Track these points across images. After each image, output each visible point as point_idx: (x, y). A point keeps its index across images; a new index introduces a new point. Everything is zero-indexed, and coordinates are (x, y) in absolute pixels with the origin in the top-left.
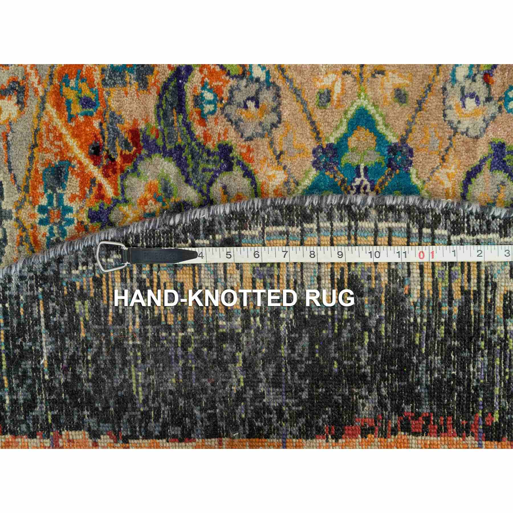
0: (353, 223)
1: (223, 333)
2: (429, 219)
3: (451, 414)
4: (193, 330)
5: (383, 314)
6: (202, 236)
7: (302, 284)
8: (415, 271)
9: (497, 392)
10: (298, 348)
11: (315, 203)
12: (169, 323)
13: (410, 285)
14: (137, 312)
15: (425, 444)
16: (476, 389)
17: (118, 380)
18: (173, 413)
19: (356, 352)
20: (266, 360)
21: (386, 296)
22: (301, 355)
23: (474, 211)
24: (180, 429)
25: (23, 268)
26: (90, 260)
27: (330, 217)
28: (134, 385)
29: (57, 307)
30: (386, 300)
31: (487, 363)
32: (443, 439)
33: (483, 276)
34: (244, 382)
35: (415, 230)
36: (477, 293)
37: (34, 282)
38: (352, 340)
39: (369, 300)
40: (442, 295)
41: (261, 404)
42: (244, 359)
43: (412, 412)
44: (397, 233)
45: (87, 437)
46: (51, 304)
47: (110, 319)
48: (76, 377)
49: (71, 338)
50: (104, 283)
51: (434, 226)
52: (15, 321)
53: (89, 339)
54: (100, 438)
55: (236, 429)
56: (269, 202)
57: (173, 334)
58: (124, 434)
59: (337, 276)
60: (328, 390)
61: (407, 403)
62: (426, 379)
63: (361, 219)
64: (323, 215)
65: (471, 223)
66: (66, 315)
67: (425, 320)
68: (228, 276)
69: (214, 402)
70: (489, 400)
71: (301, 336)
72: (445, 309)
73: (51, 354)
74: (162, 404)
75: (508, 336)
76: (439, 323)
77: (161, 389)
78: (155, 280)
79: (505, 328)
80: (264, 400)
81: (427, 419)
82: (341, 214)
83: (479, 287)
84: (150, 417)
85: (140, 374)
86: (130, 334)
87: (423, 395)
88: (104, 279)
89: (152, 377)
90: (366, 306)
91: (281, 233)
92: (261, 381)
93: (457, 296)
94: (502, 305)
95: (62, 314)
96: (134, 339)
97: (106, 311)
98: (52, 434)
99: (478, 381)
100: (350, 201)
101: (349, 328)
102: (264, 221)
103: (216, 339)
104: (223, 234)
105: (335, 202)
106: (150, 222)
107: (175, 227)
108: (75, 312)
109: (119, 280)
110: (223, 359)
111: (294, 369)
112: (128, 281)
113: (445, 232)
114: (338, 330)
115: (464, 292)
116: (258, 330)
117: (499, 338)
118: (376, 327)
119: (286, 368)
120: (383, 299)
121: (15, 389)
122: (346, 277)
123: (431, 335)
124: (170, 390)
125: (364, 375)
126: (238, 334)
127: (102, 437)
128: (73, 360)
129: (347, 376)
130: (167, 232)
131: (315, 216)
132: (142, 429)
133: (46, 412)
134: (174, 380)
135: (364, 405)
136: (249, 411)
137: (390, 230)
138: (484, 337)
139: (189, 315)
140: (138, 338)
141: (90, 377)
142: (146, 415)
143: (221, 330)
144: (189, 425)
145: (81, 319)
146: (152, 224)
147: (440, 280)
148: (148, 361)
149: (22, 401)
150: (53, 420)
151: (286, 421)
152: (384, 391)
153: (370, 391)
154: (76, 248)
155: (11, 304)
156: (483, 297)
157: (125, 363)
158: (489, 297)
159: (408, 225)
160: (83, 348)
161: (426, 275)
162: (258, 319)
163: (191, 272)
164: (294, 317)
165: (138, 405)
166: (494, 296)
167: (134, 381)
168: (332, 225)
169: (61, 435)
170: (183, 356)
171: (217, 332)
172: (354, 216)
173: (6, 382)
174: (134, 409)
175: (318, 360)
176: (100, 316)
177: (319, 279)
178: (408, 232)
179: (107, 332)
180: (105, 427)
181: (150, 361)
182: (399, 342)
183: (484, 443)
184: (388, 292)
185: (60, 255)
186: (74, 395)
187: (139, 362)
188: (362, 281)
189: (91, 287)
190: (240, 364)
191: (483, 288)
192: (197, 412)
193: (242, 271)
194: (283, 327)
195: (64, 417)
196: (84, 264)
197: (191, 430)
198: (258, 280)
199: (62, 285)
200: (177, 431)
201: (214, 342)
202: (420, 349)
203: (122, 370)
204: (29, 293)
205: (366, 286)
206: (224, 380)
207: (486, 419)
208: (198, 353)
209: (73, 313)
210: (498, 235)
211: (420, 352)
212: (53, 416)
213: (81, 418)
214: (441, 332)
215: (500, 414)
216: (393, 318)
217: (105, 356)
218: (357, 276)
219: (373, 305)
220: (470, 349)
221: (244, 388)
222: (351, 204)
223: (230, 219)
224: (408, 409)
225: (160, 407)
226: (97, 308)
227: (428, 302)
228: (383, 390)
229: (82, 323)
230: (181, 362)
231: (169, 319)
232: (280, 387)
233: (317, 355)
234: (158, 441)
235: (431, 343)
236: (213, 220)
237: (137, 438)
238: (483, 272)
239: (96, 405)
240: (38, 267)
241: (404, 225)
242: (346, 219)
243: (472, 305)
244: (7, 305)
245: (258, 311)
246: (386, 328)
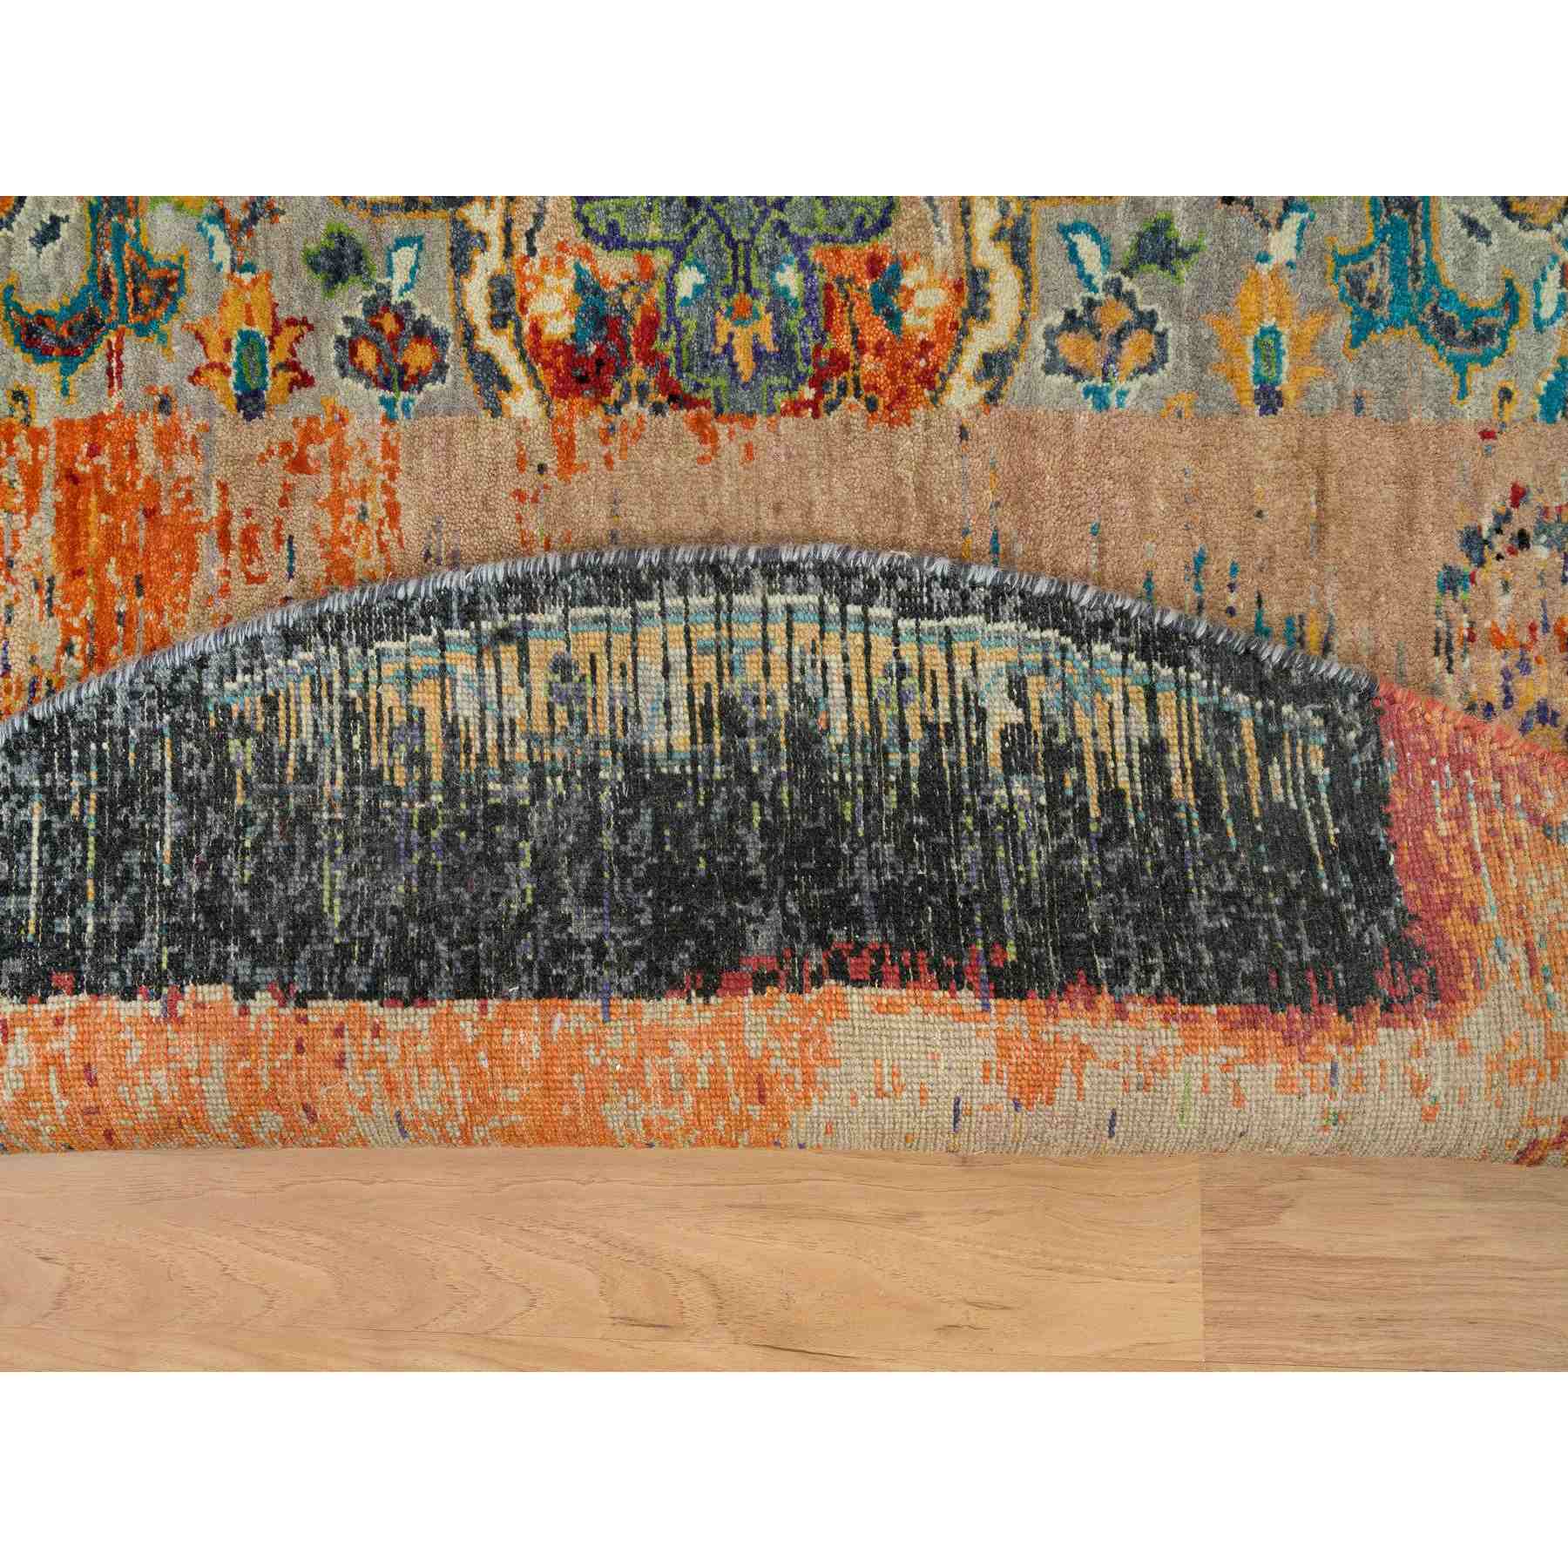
0: (723, 598)
1: (496, 806)
2: (858, 588)
3: (923, 946)
4: (440, 798)
5: (784, 768)
6: (456, 622)
7: (638, 716)
8: (835, 686)
9: (1006, 905)
10: (633, 835)
11: (655, 562)
12: (397, 783)
13: (828, 711)
14: (338, 760)
15: (880, 1004)
16: (965, 901)
17: (297, 884)
18: (395, 951)
19: (738, 839)
20: (575, 855)
21: (787, 733)
22: (637, 848)
23: (939, 573)
24: (406, 980)
25: (137, 675)
26: (257, 663)
27: (683, 589)
28: (326, 894)
29: (196, 751)
30: (787, 741)
31: (980, 854)
32: (911, 992)
33: (960, 697)
34: (534, 895)
35: (833, 609)
36: (952, 727)
37: (155, 703)
38: (731, 817)
39: (757, 744)
40: (889, 731)
41: (565, 936)
42: (535, 853)
43: (849, 942)
44: (800, 615)
45: (230, 996)
46: (187, 746)
47: (290, 771)
48: (220, 881)
49: (219, 809)
50: (282, 706)
51: (866, 601)
52: (118, 775)
53: (250, 808)
54: (253, 998)
55: (515, 979)
56: (574, 562)
57: (404, 804)
58: (298, 988)
59: (700, 700)
60: (688, 908)
61: (837, 926)
62: (869, 882)
63: (739, 592)
64: (670, 584)
65: (933, 595)
66: (211, 765)
67: (860, 778)
68: (505, 698)
69: (475, 930)
70: (994, 918)
71: (637, 814)
72: (895, 758)
73: (178, 837)
74: (377, 933)
75: (1016, 807)
76: (889, 785)
77: (377, 903)
78: (373, 702)
79: (1009, 794)
80: (570, 930)
81: (879, 955)
82: (702, 581)
83: (954, 717)
84: (351, 956)
85: (338, 873)
86: (325, 801)
87: (866, 911)
88: (281, 699)
89: (360, 881)
90: (753, 754)
91: (597, 620)
92: (565, 895)
93: (916, 733)
94: (998, 750)
95: (204, 764)
96: (331, 810)
97: (284, 758)
98: (165, 990)
99: (968, 885)
100: (717, 556)
101: (724, 796)
102: (566, 596)
103: (483, 816)
104: (494, 620)
105: (689, 559)
106: (363, 591)
107: (405, 603)
108: (227, 759)
109: (309, 700)
110: (494, 853)
111: (626, 872)
112: (325, 701)
113: (888, 613)
114: (706, 800)
115: (929, 727)
116: (559, 801)
117: (1000, 810)
118: (773, 793)
119: (611, 872)
120: (782, 739)
121: (106, 904)
122: (715, 702)
123: (872, 804)
124: (393, 907)
125: (755, 881)
126: (524, 807)
127: (258, 994)
128: (218, 848)
129: (724, 883)
130: (392, 613)
131: (655, 586)
132: (335, 978)
133: (159, 950)
134: (401, 889)
135: (755, 932)
136: (541, 950)
137: (790, 609)
138: (971, 809)
139: (434, 770)
140: (338, 808)
141: (246, 880)
142: (344, 952)
143: (492, 801)
144: (424, 973)
145: (238, 772)
146: (366, 595)
147: (882, 703)
148: (355, 851)
149: (116, 928)
150: (170, 965)
151: (609, 965)
152: (793, 907)
153: (767, 907)
154: (232, 639)
155: (113, 744)
156: (962, 735)
157: (313, 853)
158: (974, 734)
159: (821, 599)
160: (238, 827)
161: (855, 693)
162: (559, 780)
163: (438, 690)
164: (624, 778)
165: (330, 933)
166: (984, 733)
167: (326, 887)
168: (686, 602)
169: (183, 992)
170: (420, 845)
171: (485, 802)
172: (724, 585)
173: (91, 890)
174: (322, 939)
175: (670, 855)
176: (273, 766)
177: (667, 705)
178: (822, 613)
179: (284, 797)
180: (266, 974)
181: (360, 851)
182: (814, 818)
183: (992, 1001)
184: (790, 726)
185: (203, 654)
186: (211, 913)
187: (339, 851)
188: (744, 708)
189: (259, 713)
190: (526, 863)
191: (961, 718)
192: (441, 947)
193: (529, 689)
194: (605, 796)
195: (191, 956)
196: (246, 671)
197: (429, 983)
198: (558, 707)
199: (206, 710)
200: (402, 985)
201: (480, 821)
202: (854, 829)
203: (305, 866)
204: (145, 724)
205: (751, 716)
206: (495, 890)
207: (992, 956)
208: (449, 840)
209: (225, 762)
210: (982, 619)
211: (855, 834)
212: (170, 955)
213: (223, 959)
214: (891, 800)
215: (1017, 946)
216: (803, 774)
217: (277, 841)
218: (734, 699)
219: (765, 753)
220: (947, 831)
221: (533, 907)
222: (718, 561)
223: (506, 592)
224: (839, 936)
225: (372, 936)
226: (268, 752)
227: (864, 744)
228: (790, 905)
229: (239, 779)
230: (417, 856)
231: (397, 776)
232: (600, 905)
233: (668, 848)
234: (362, 1004)
235: (874, 818)
236: (476, 592)
237: (323, 996)
238: (959, 689)
239: (253, 932)
240: (163, 675)
241: (815, 600)
242: (711, 590)
243: (944, 750)
244: (105, 746)
245: (560, 765)
246: (790, 793)
